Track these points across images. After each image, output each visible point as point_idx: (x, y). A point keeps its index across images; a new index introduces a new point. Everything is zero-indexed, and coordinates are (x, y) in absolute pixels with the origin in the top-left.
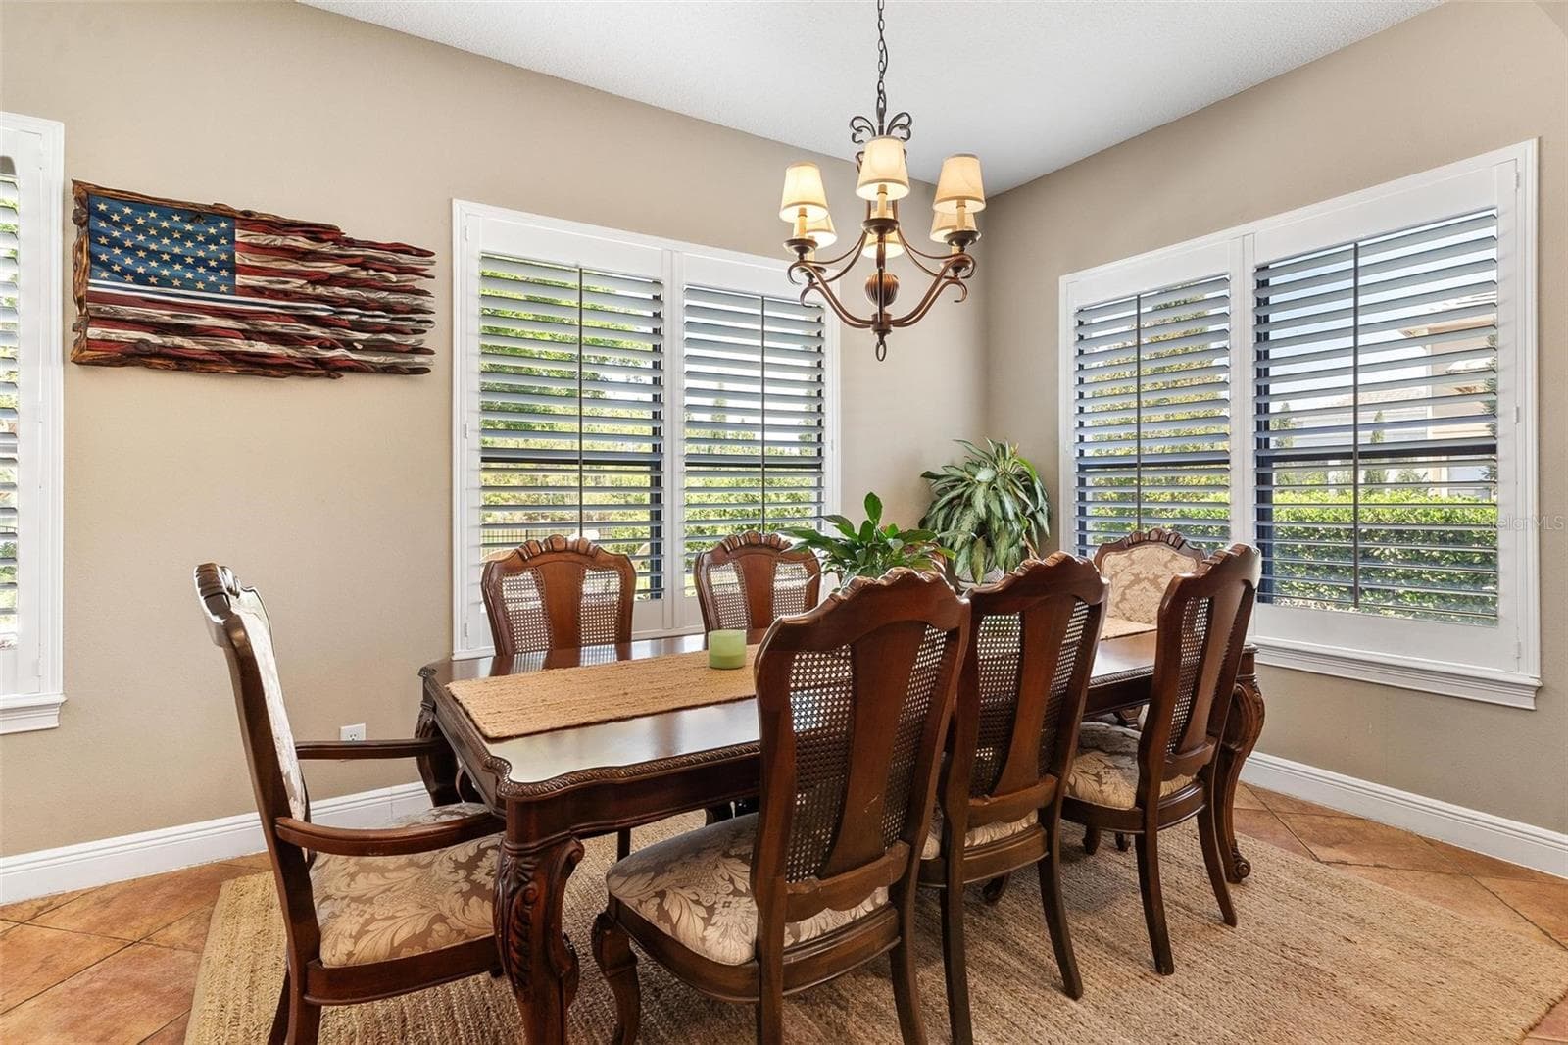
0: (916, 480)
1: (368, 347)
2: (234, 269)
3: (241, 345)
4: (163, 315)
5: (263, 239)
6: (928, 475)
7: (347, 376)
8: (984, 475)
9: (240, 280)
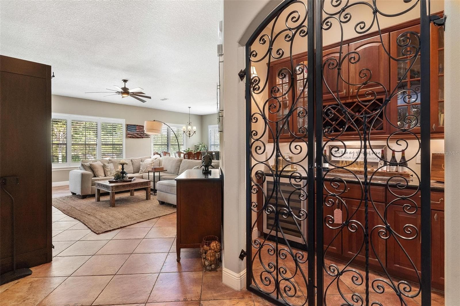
0: (194, 146)
1: (145, 135)
2: (136, 130)
3: (137, 136)
4: (132, 134)
5: (138, 127)
6: (195, 146)
7: (144, 138)
8: (200, 146)
9: (137, 131)
